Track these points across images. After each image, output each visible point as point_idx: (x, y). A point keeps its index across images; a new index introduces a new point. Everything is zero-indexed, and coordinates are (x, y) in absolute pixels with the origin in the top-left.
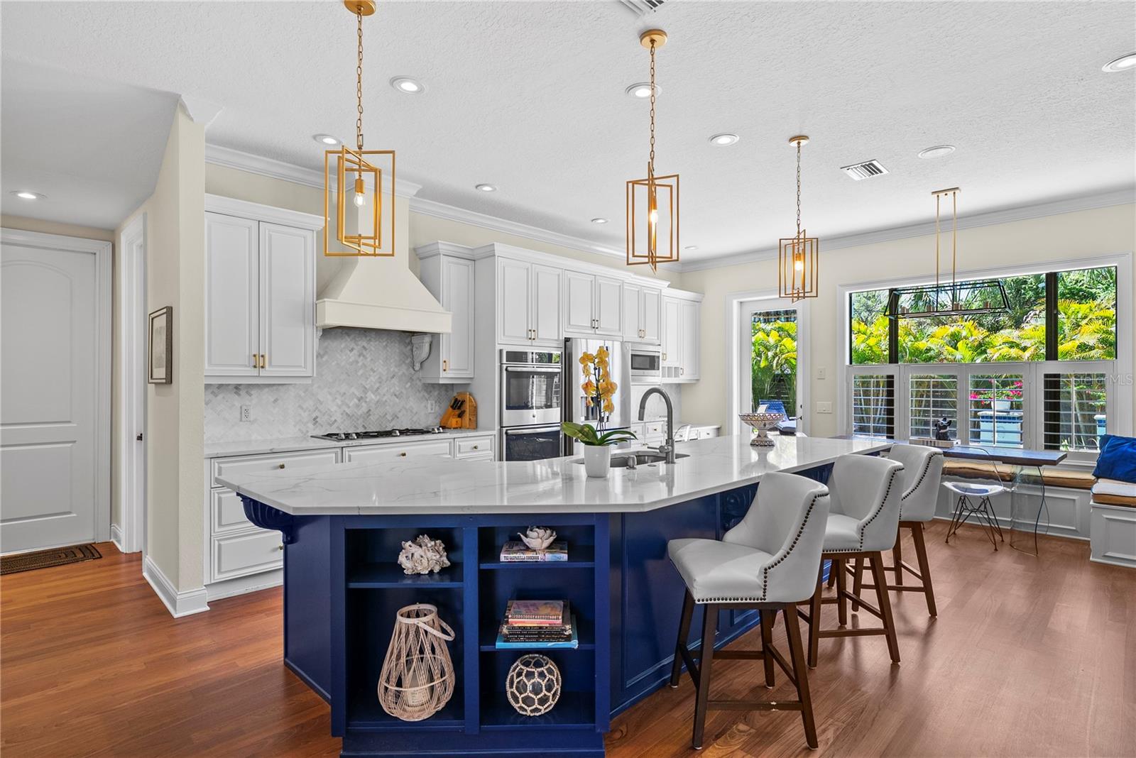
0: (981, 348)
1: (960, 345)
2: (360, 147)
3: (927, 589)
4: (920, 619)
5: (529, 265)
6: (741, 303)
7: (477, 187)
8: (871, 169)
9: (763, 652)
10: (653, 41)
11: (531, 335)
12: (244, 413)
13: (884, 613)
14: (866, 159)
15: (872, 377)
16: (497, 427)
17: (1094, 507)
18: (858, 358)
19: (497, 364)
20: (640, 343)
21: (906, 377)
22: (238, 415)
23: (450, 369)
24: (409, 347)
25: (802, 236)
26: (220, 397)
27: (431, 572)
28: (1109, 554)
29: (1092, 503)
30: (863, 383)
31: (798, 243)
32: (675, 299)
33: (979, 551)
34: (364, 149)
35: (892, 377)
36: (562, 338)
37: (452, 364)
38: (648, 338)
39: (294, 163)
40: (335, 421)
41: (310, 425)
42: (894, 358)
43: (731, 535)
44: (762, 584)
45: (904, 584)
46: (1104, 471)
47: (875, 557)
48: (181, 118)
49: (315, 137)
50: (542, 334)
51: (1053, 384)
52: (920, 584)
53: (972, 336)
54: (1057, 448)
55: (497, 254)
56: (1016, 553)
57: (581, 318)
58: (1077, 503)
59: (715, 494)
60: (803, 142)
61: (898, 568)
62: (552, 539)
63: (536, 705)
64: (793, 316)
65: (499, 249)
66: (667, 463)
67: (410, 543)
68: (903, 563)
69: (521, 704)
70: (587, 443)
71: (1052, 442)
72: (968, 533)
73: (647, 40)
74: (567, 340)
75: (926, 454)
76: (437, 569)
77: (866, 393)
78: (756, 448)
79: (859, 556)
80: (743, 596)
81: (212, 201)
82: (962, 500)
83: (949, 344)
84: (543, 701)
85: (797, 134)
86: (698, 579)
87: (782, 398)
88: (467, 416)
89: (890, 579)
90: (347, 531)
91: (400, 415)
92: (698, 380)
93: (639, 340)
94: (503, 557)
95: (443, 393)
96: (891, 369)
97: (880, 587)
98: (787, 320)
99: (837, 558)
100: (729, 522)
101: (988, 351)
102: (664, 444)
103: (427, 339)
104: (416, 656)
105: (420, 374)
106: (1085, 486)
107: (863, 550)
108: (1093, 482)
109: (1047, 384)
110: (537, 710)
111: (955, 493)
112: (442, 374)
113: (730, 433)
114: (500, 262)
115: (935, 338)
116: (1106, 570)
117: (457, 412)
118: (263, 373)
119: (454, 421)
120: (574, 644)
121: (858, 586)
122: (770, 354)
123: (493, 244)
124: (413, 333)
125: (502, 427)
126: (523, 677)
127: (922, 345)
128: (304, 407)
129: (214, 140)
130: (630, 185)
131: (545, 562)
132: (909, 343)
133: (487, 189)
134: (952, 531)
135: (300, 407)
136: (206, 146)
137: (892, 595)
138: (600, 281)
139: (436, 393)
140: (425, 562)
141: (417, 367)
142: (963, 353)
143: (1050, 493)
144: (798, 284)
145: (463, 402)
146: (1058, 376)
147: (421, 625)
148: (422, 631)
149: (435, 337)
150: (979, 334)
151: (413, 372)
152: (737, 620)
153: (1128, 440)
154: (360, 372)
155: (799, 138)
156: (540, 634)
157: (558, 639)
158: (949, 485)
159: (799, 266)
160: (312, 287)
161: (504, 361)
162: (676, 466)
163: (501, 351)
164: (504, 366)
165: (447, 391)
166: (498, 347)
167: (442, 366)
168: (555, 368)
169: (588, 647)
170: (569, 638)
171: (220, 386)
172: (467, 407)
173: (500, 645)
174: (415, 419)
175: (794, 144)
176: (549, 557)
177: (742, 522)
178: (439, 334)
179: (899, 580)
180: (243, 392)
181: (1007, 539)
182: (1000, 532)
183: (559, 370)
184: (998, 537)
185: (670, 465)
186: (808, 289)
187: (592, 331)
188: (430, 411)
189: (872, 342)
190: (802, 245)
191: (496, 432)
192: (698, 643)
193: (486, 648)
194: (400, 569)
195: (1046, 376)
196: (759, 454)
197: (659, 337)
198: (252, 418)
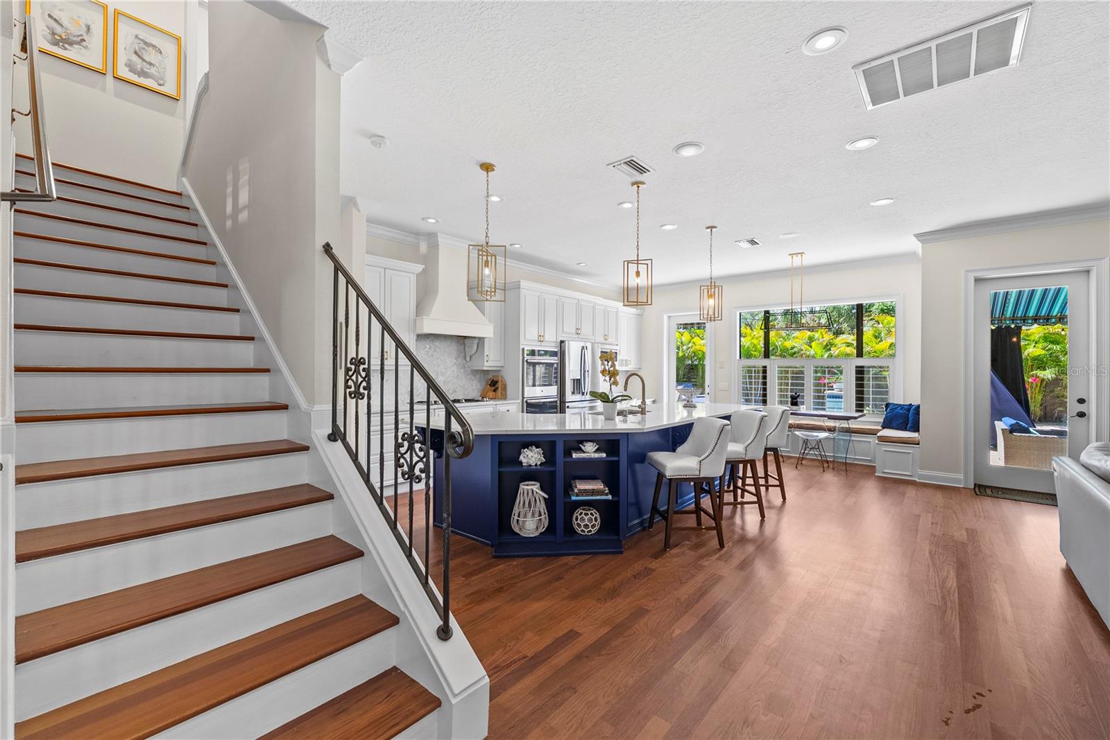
0: (828, 347)
1: (813, 344)
2: (487, 243)
3: (781, 486)
4: (778, 501)
5: (539, 294)
6: (669, 317)
7: (511, 245)
8: (753, 242)
9: (696, 511)
10: (638, 187)
11: (541, 339)
13: (758, 494)
14: (750, 238)
15: (754, 367)
16: (521, 398)
17: (877, 444)
18: (746, 354)
19: (521, 358)
20: (604, 344)
21: (774, 366)
23: (490, 360)
24: (463, 346)
25: (713, 284)
27: (536, 464)
28: (885, 471)
29: (877, 441)
30: (749, 371)
31: (711, 288)
32: (627, 313)
33: (815, 472)
34: (489, 244)
35: (765, 367)
36: (559, 341)
37: (491, 358)
38: (610, 340)
39: (402, 231)
40: (420, 393)
42: (767, 355)
43: (679, 449)
44: (699, 468)
45: (770, 484)
46: (886, 425)
47: (753, 463)
48: (354, 211)
49: (423, 219)
50: (547, 338)
51: (860, 371)
52: (778, 483)
53: (823, 338)
54: (862, 411)
55: (521, 287)
56: (835, 472)
57: (570, 327)
58: (872, 443)
59: (669, 428)
60: (713, 230)
61: (766, 477)
62: (596, 448)
63: (590, 528)
64: (703, 325)
65: (523, 284)
66: (642, 414)
67: (526, 450)
68: (769, 474)
69: (582, 528)
70: (603, 401)
71: (860, 407)
72: (810, 463)
73: (636, 186)
74: (562, 342)
75: (780, 411)
76: (539, 463)
77: (750, 377)
78: (687, 408)
79: (745, 462)
80: (689, 474)
81: (370, 259)
82: (806, 442)
83: (807, 344)
84: (593, 526)
85: (711, 225)
86: (668, 466)
87: (692, 382)
88: (499, 391)
89: (762, 482)
91: (457, 390)
92: (640, 368)
93: (604, 342)
94: (574, 456)
95: (482, 376)
96: (765, 362)
97: (756, 485)
98: (699, 328)
99: (733, 463)
100: (676, 446)
101: (832, 349)
102: (640, 403)
103: (476, 342)
104: (533, 504)
105: (469, 364)
106: (873, 433)
107: (747, 459)
108: (879, 431)
109: (857, 372)
110: (591, 531)
111: (803, 438)
112: (486, 364)
113: (662, 402)
114: (523, 292)
115: (797, 340)
116: (883, 480)
117: (493, 388)
119: (491, 394)
120: (610, 497)
121: (744, 484)
122: (685, 348)
123: (520, 281)
124: (465, 337)
125: (523, 398)
126: (583, 515)
127: (788, 344)
129: (371, 221)
130: (626, 263)
131: (595, 458)
132: (780, 343)
133: (516, 246)
134: (799, 462)
136: (367, 225)
137: (763, 489)
138: (582, 303)
139: (478, 376)
140: (533, 459)
141: (468, 359)
142: (816, 349)
143: (855, 438)
144: (711, 313)
145: (497, 382)
146: (863, 367)
147: (535, 489)
148: (535, 493)
149: (481, 340)
150: (828, 336)
151: (465, 362)
152: (679, 501)
153: (900, 405)
154: (435, 362)
155: (711, 227)
156: (593, 492)
157: (601, 495)
158: (797, 433)
159: (711, 302)
160: (413, 307)
161: (525, 356)
162: (646, 416)
163: (523, 349)
164: (525, 359)
165: (485, 374)
166: (521, 347)
167: (486, 358)
168: (554, 360)
169: (616, 499)
170: (607, 494)
172: (499, 385)
173: (574, 498)
174: (466, 392)
175: (709, 230)
176: (597, 455)
177: (686, 443)
178: (484, 338)
179: (767, 482)
181: (831, 466)
182: (827, 462)
183: (556, 362)
184: (826, 465)
185: (643, 416)
186: (716, 316)
187: (577, 336)
188: (474, 387)
189: (755, 341)
190: (713, 290)
191: (520, 401)
192: (666, 507)
193: (567, 500)
194: (521, 463)
195: (857, 367)
196: (688, 412)
197: (617, 340)
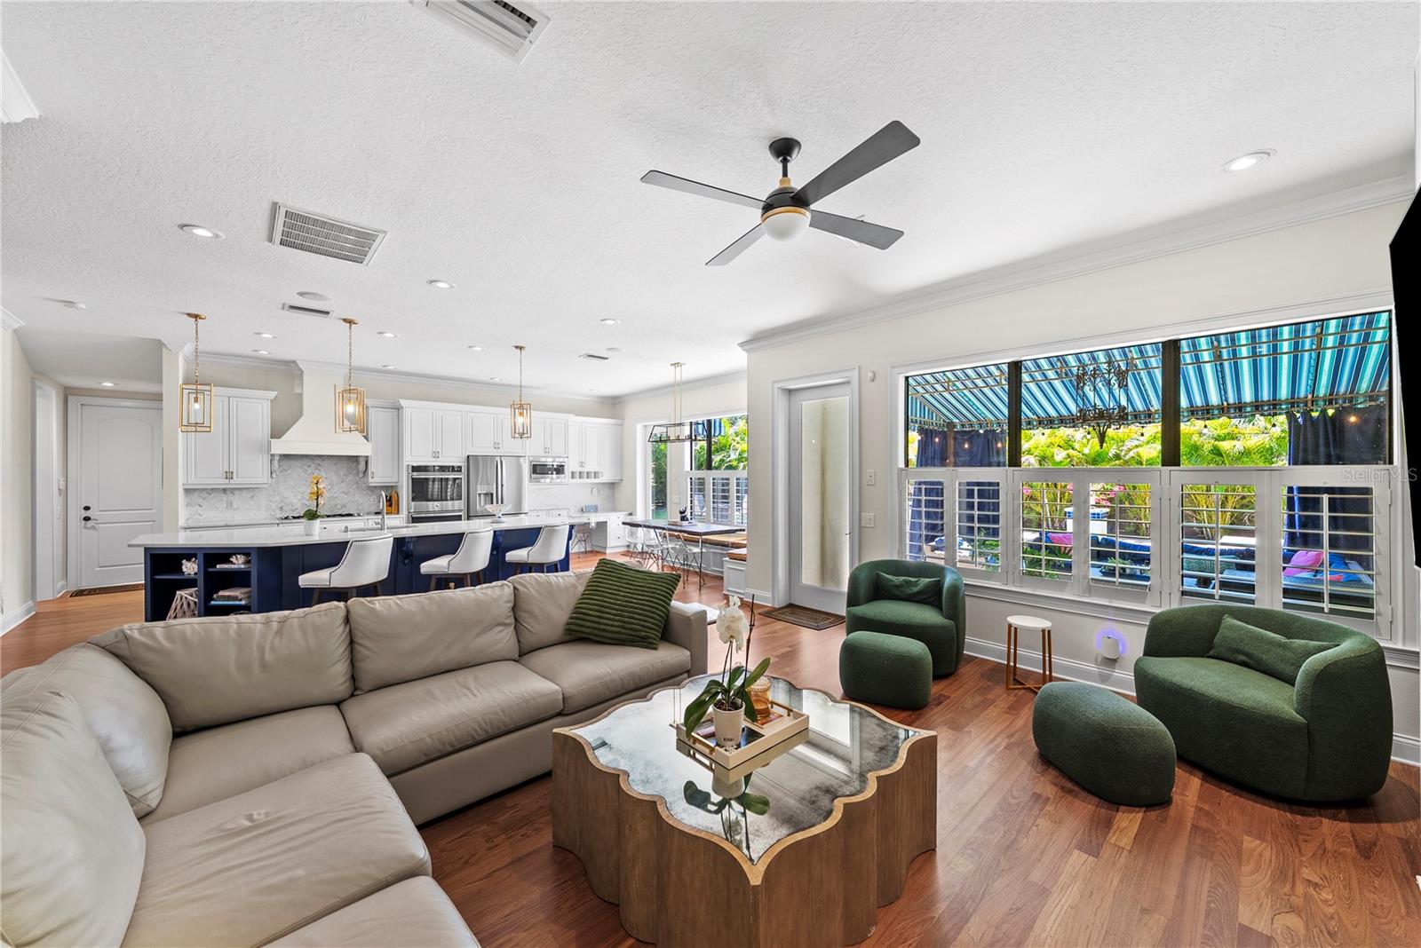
5: (433, 411)
11: (435, 455)
12: (230, 504)
16: (405, 513)
19: (405, 474)
22: (225, 505)
24: (355, 463)
26: (213, 495)
27: (193, 573)
36: (465, 455)
37: (380, 474)
38: (554, 453)
41: (278, 511)
50: (446, 453)
55: (403, 406)
62: (245, 559)
65: (404, 403)
67: (185, 560)
74: (469, 456)
90: (151, 555)
92: (621, 480)
93: (544, 454)
94: (218, 566)
95: (380, 491)
104: (185, 607)
112: (376, 481)
114: (406, 411)
118: (232, 481)
123: (398, 400)
125: (409, 513)
128: (273, 500)
133: (390, 368)
135: (271, 501)
140: (191, 569)
145: (392, 497)
147: (184, 595)
148: (185, 598)
149: (367, 459)
160: (267, 430)
161: (410, 472)
163: (408, 466)
164: (411, 475)
166: (406, 463)
167: (375, 475)
168: (457, 475)
170: (240, 600)
171: (213, 489)
173: (212, 603)
174: (360, 508)
178: (369, 457)
180: (228, 492)
183: (460, 477)
187: (494, 451)
197: (566, 452)
198: (235, 506)
